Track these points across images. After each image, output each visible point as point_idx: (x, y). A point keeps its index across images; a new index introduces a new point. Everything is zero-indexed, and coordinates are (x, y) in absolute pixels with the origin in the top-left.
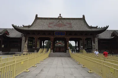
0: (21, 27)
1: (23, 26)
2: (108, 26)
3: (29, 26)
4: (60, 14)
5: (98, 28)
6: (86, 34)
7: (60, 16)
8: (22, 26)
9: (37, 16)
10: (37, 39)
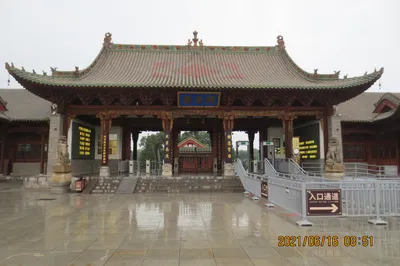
0: (45, 74)
1: (53, 70)
2: (382, 70)
3: (76, 74)
4: (195, 34)
5: (341, 77)
6: (297, 104)
7: (195, 40)
8: (49, 73)
9: (108, 38)
10: (110, 122)
